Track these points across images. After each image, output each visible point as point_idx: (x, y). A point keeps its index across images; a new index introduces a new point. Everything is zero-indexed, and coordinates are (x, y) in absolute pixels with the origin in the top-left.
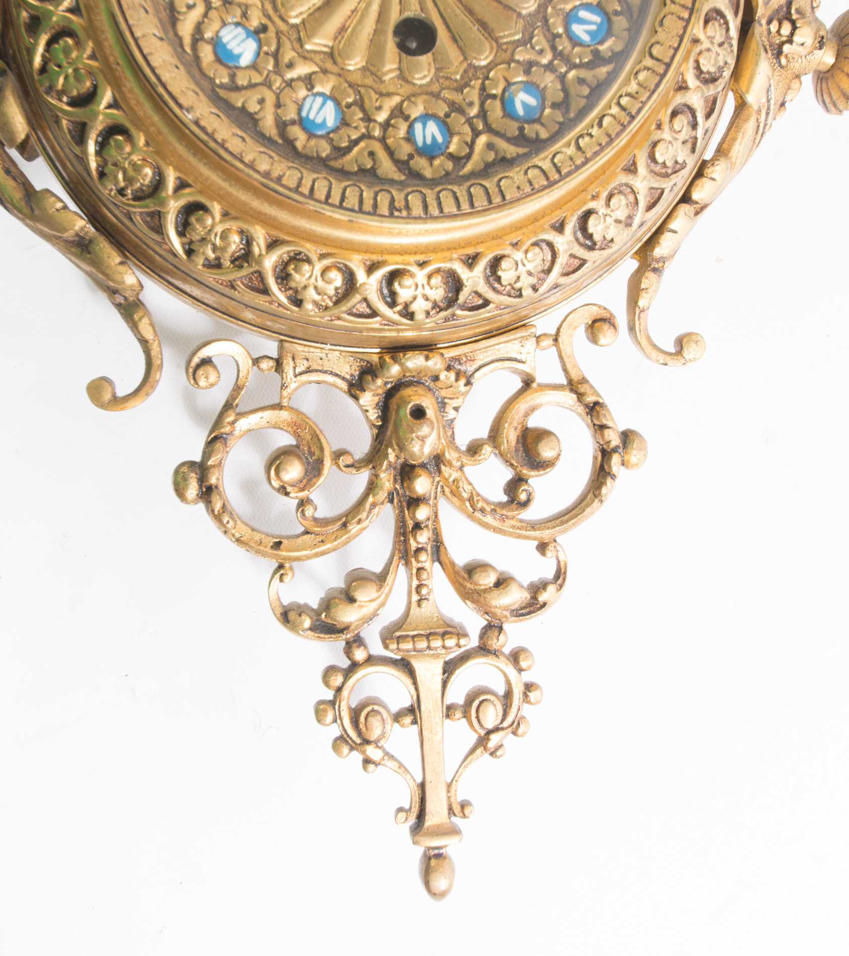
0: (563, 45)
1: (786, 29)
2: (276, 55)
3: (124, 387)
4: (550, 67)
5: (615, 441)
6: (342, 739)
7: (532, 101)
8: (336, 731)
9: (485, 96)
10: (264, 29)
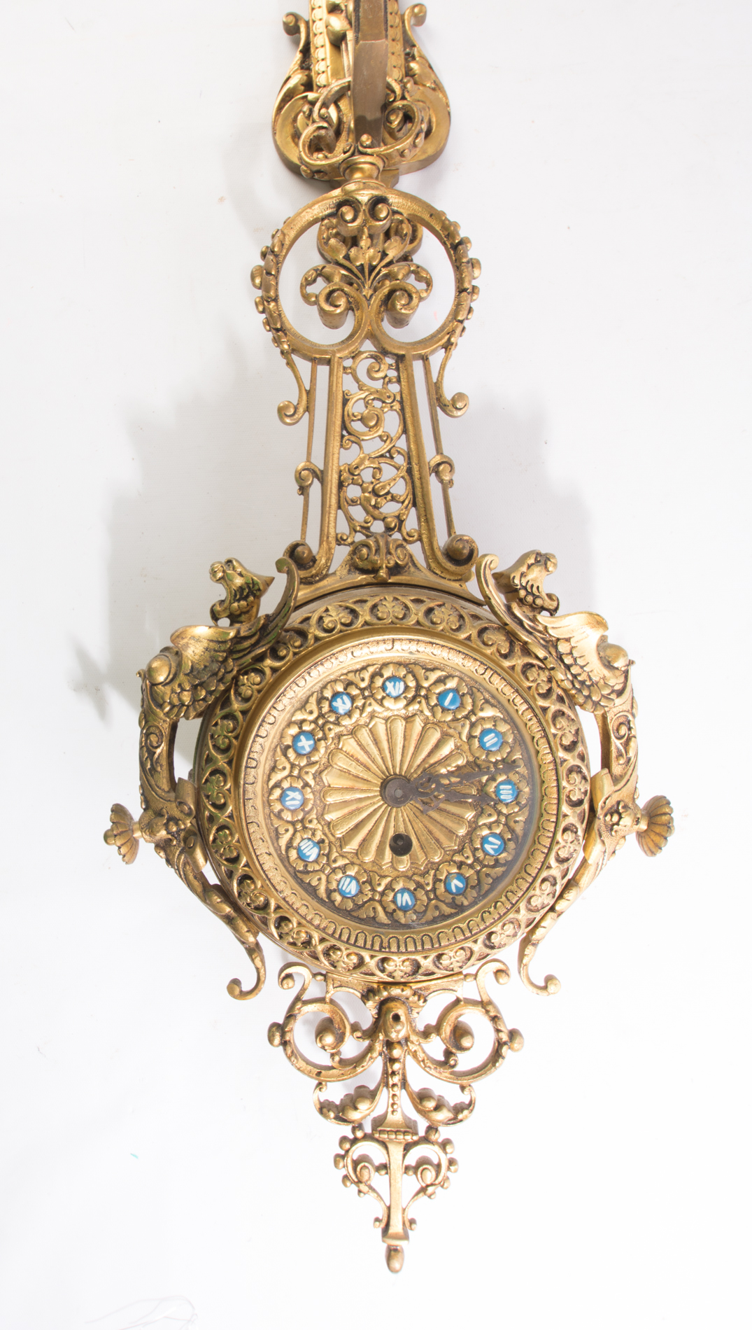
0: (480, 855)
1: (615, 818)
2: (328, 856)
4: (471, 866)
5: (504, 1037)
6: (346, 1177)
7: (461, 885)
8: (344, 1172)
9: (436, 880)
10: (322, 841)
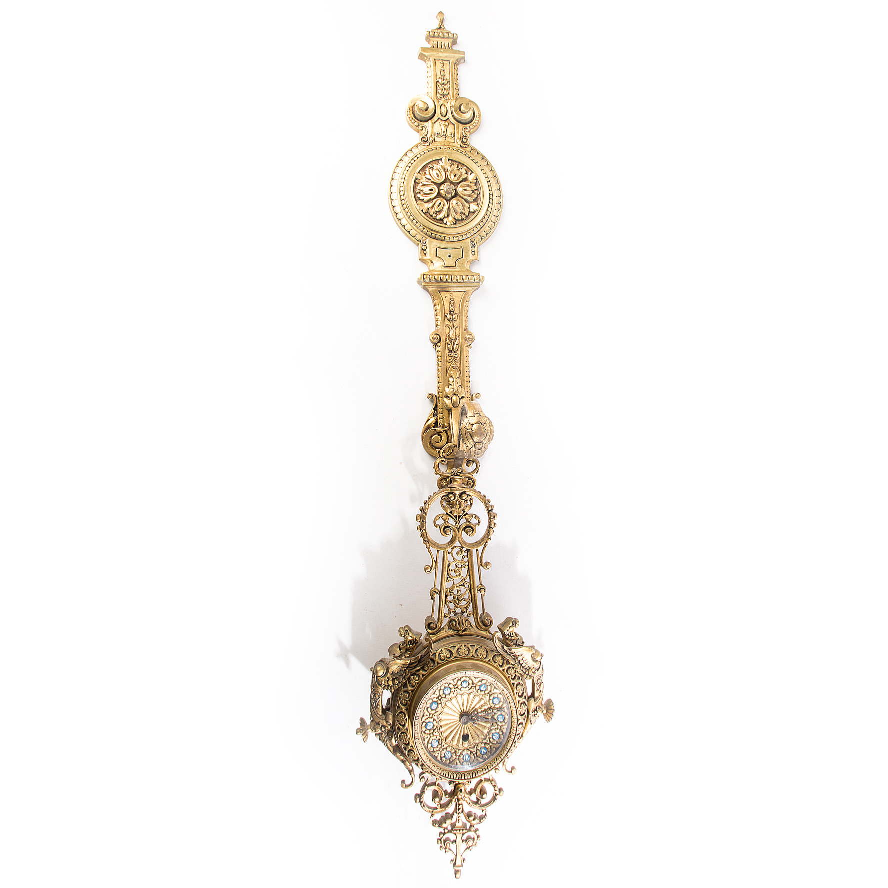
0: (491, 740)
1: (536, 712)
2: (441, 744)
3: (408, 783)
4: (488, 744)
5: (497, 792)
6: (441, 847)
7: (485, 751)
8: (440, 845)
9: (477, 750)
10: (439, 739)
